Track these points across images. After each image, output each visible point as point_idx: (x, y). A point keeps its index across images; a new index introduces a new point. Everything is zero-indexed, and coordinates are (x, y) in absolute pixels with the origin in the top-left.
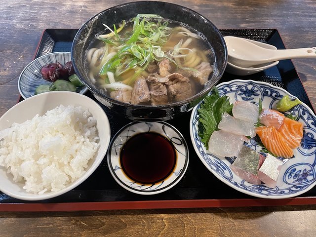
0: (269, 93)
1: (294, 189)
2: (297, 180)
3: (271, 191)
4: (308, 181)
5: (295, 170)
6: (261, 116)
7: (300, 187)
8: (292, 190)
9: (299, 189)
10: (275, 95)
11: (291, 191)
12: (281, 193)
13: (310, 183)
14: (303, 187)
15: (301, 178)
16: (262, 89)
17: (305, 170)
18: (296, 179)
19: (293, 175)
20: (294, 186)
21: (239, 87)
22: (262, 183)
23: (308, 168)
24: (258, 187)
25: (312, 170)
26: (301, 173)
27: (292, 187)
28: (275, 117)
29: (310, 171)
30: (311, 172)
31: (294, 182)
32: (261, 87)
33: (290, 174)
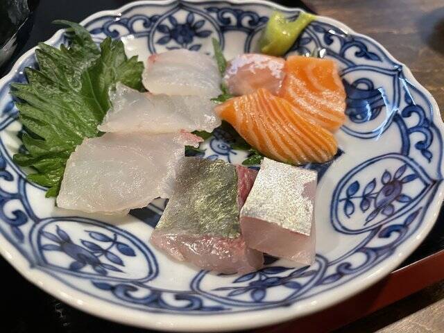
0: (234, 20)
1: (377, 242)
2: (377, 211)
3: (302, 281)
4: (411, 200)
5: (356, 185)
6: (227, 77)
7: (396, 228)
8: (375, 250)
9: (395, 236)
10: (250, 22)
11: (374, 255)
12: (339, 274)
13: (423, 203)
14: (405, 225)
15: (384, 201)
16: (214, 15)
17: (387, 173)
18: (372, 209)
19: (357, 202)
20: (376, 231)
21: (153, 19)
22: (269, 259)
23: (393, 165)
24: (257, 278)
25: (407, 165)
26: (379, 186)
27: (371, 238)
28: (262, 67)
29: (403, 169)
30: (409, 172)
31: (368, 221)
32: (210, 10)
33: (348, 202)
